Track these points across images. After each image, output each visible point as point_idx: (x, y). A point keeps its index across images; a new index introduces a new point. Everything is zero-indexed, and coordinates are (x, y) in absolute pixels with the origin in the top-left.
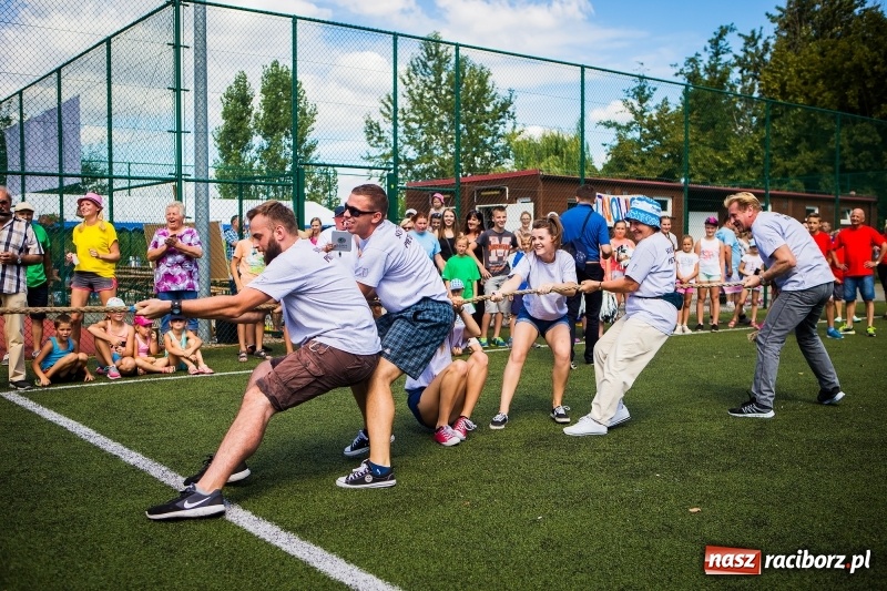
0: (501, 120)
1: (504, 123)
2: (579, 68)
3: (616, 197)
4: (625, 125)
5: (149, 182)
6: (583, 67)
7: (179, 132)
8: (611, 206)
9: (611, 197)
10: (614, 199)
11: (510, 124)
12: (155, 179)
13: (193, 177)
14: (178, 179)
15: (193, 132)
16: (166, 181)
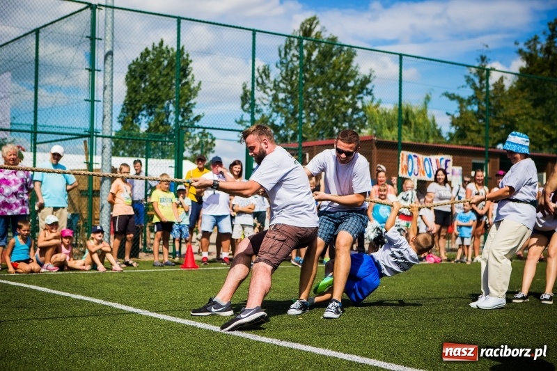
0: (361, 95)
1: (362, 98)
2: (398, 56)
3: (428, 157)
4: (467, 98)
5: (70, 136)
6: (401, 56)
7: (92, 101)
8: (424, 165)
9: (425, 157)
10: (426, 159)
11: (367, 99)
12: (74, 134)
13: (101, 134)
14: (91, 134)
15: (102, 102)
16: (81, 136)
